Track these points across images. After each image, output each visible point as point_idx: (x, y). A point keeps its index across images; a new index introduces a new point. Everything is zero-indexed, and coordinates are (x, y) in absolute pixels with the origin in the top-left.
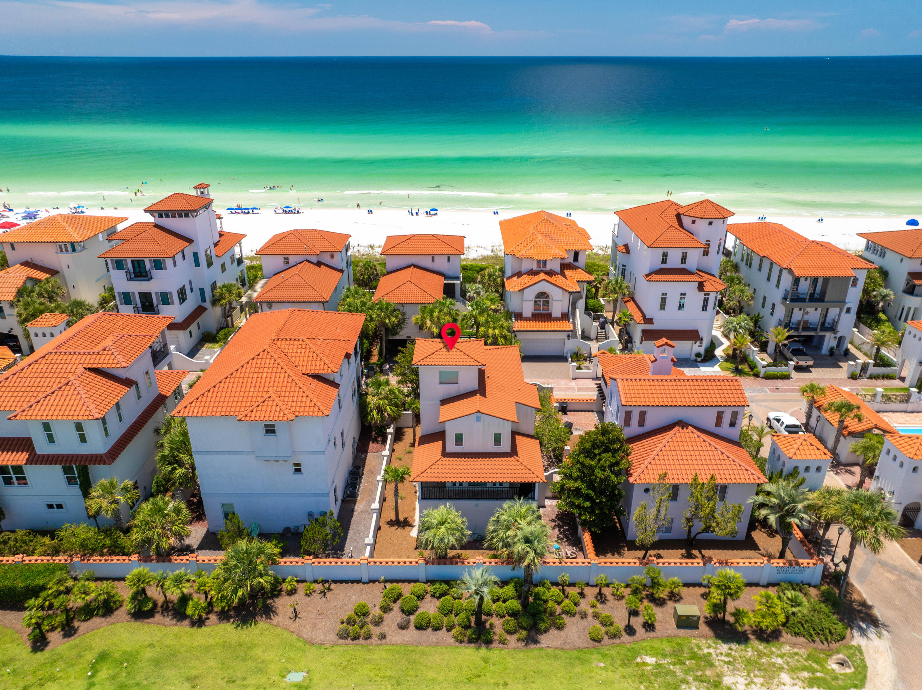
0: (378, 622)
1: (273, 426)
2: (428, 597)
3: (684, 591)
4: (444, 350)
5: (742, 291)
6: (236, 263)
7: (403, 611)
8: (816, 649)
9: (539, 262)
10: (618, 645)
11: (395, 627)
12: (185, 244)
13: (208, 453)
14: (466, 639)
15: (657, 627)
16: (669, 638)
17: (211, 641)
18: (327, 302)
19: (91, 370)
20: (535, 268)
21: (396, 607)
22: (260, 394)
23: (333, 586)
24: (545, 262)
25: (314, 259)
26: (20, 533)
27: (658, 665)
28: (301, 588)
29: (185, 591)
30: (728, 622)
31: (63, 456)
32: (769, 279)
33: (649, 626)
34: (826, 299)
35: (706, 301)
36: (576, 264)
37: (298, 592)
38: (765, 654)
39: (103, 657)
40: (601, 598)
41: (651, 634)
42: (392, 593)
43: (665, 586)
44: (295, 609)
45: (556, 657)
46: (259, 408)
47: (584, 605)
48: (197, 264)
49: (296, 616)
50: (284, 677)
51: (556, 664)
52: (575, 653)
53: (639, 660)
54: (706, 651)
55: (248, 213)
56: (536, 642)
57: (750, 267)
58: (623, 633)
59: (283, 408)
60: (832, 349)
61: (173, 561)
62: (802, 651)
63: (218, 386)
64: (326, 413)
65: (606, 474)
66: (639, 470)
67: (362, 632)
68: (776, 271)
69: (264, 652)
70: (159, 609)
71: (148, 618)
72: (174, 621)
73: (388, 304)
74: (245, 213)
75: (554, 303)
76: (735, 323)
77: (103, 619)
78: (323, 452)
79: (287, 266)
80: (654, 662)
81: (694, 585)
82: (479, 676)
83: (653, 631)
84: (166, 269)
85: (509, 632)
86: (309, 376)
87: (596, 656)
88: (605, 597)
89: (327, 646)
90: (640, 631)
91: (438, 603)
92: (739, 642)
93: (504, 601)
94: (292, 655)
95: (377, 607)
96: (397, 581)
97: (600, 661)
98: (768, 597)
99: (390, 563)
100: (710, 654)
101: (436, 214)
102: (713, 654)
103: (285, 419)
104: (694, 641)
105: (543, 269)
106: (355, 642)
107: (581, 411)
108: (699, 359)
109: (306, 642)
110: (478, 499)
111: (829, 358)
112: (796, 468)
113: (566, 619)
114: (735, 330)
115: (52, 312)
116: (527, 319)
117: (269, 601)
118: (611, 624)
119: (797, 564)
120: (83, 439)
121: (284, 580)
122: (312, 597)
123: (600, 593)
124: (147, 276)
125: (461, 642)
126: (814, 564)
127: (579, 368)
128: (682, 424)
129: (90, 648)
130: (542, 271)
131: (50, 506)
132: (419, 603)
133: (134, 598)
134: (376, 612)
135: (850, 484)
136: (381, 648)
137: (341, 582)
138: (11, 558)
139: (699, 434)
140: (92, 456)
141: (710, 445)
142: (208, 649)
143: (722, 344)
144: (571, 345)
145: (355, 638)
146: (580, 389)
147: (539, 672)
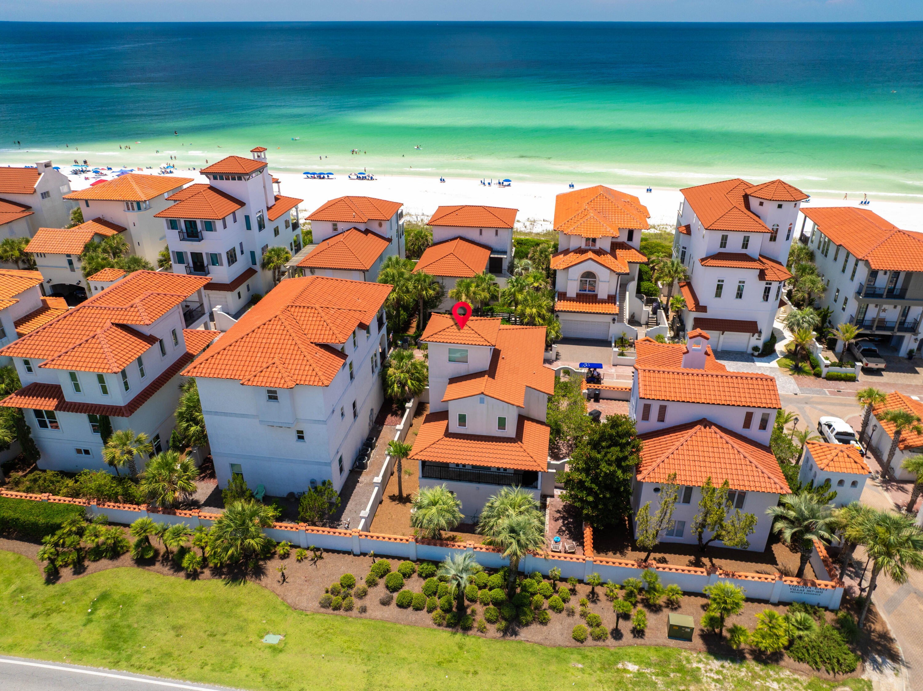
0: (362, 595)
1: (275, 392)
2: (415, 576)
3: (684, 600)
4: (455, 327)
5: (813, 282)
6: (291, 228)
7: (387, 587)
8: (819, 678)
9: (588, 239)
10: (602, 648)
11: (377, 602)
12: (237, 206)
13: (216, 413)
14: (445, 623)
15: (646, 634)
16: (658, 647)
17: (202, 595)
18: (368, 270)
19: (118, 325)
20: (583, 246)
21: (382, 582)
22: (266, 360)
23: (325, 555)
24: (594, 240)
25: (362, 227)
26: (50, 473)
27: (640, 674)
28: (295, 553)
29: (182, 543)
30: (725, 638)
31: (88, 405)
32: (843, 271)
33: (638, 633)
34: (908, 295)
35: (767, 291)
36: (630, 243)
37: (291, 556)
38: (760, 677)
39: (104, 597)
40: (593, 597)
41: (639, 641)
42: (379, 568)
43: (663, 592)
44: (283, 573)
45: (533, 652)
46: (262, 374)
47: (574, 603)
48: (249, 227)
49: (284, 580)
50: (262, 637)
51: (532, 659)
52: (554, 651)
53: (620, 666)
54: (695, 665)
55: (324, 178)
56: (515, 633)
57: (826, 256)
58: (609, 636)
59: (285, 375)
60: (911, 352)
61: (178, 514)
62: (803, 679)
63: (227, 348)
64: (326, 383)
65: (612, 469)
66: (650, 468)
67: (345, 603)
68: (852, 261)
69: (247, 611)
70: (160, 558)
71: (149, 565)
72: (171, 572)
73: (426, 276)
74: (320, 178)
75: (600, 283)
76: (799, 317)
77: (110, 562)
78: (325, 422)
79: (336, 233)
80: (636, 670)
81: (696, 594)
82: (450, 661)
83: (642, 638)
84: (216, 230)
85: (489, 621)
86: (317, 345)
87: (575, 656)
88: (598, 596)
89: (309, 613)
90: (628, 636)
91: (423, 583)
92: (733, 661)
93: (490, 589)
94: (273, 617)
95: (364, 581)
96: (388, 557)
97: (579, 662)
98: (771, 617)
99: (381, 538)
100: (699, 669)
101: (509, 185)
102: (703, 669)
103: (285, 386)
104: (684, 654)
105: (592, 248)
106: (335, 612)
107: (615, 400)
108: (756, 353)
109: (289, 606)
110: (479, 482)
111: (907, 362)
112: (828, 480)
113: (550, 614)
114: (798, 325)
115: (112, 267)
116: (570, 300)
117: (261, 563)
118: (598, 625)
119: (814, 584)
120: (105, 391)
121: (278, 543)
122: (303, 563)
123: (593, 592)
124: (197, 237)
125: (439, 625)
126: (833, 587)
127: (622, 354)
128: (705, 422)
129: (94, 587)
130: (590, 250)
131: (79, 451)
132: (404, 581)
133: (138, 545)
134: (361, 585)
135: (900, 503)
136: (360, 621)
137: (334, 551)
138: (39, 496)
139: (723, 434)
140: (113, 407)
141: (733, 447)
142: (197, 602)
143: (784, 338)
144: (616, 330)
145: (337, 608)
146: (618, 377)
147: (512, 665)
